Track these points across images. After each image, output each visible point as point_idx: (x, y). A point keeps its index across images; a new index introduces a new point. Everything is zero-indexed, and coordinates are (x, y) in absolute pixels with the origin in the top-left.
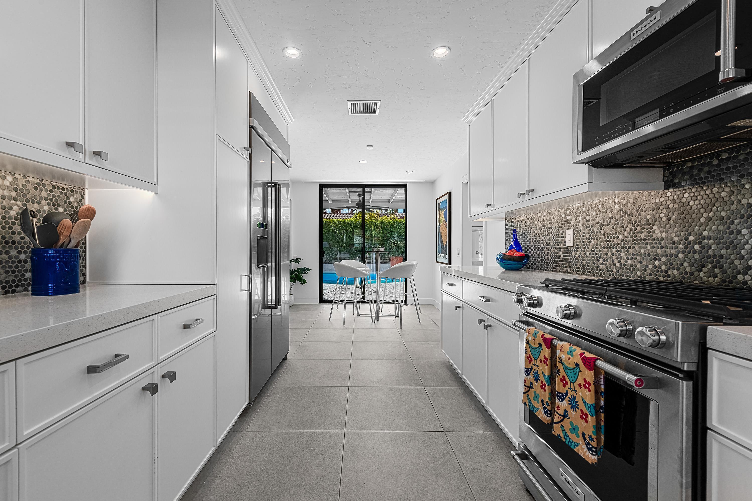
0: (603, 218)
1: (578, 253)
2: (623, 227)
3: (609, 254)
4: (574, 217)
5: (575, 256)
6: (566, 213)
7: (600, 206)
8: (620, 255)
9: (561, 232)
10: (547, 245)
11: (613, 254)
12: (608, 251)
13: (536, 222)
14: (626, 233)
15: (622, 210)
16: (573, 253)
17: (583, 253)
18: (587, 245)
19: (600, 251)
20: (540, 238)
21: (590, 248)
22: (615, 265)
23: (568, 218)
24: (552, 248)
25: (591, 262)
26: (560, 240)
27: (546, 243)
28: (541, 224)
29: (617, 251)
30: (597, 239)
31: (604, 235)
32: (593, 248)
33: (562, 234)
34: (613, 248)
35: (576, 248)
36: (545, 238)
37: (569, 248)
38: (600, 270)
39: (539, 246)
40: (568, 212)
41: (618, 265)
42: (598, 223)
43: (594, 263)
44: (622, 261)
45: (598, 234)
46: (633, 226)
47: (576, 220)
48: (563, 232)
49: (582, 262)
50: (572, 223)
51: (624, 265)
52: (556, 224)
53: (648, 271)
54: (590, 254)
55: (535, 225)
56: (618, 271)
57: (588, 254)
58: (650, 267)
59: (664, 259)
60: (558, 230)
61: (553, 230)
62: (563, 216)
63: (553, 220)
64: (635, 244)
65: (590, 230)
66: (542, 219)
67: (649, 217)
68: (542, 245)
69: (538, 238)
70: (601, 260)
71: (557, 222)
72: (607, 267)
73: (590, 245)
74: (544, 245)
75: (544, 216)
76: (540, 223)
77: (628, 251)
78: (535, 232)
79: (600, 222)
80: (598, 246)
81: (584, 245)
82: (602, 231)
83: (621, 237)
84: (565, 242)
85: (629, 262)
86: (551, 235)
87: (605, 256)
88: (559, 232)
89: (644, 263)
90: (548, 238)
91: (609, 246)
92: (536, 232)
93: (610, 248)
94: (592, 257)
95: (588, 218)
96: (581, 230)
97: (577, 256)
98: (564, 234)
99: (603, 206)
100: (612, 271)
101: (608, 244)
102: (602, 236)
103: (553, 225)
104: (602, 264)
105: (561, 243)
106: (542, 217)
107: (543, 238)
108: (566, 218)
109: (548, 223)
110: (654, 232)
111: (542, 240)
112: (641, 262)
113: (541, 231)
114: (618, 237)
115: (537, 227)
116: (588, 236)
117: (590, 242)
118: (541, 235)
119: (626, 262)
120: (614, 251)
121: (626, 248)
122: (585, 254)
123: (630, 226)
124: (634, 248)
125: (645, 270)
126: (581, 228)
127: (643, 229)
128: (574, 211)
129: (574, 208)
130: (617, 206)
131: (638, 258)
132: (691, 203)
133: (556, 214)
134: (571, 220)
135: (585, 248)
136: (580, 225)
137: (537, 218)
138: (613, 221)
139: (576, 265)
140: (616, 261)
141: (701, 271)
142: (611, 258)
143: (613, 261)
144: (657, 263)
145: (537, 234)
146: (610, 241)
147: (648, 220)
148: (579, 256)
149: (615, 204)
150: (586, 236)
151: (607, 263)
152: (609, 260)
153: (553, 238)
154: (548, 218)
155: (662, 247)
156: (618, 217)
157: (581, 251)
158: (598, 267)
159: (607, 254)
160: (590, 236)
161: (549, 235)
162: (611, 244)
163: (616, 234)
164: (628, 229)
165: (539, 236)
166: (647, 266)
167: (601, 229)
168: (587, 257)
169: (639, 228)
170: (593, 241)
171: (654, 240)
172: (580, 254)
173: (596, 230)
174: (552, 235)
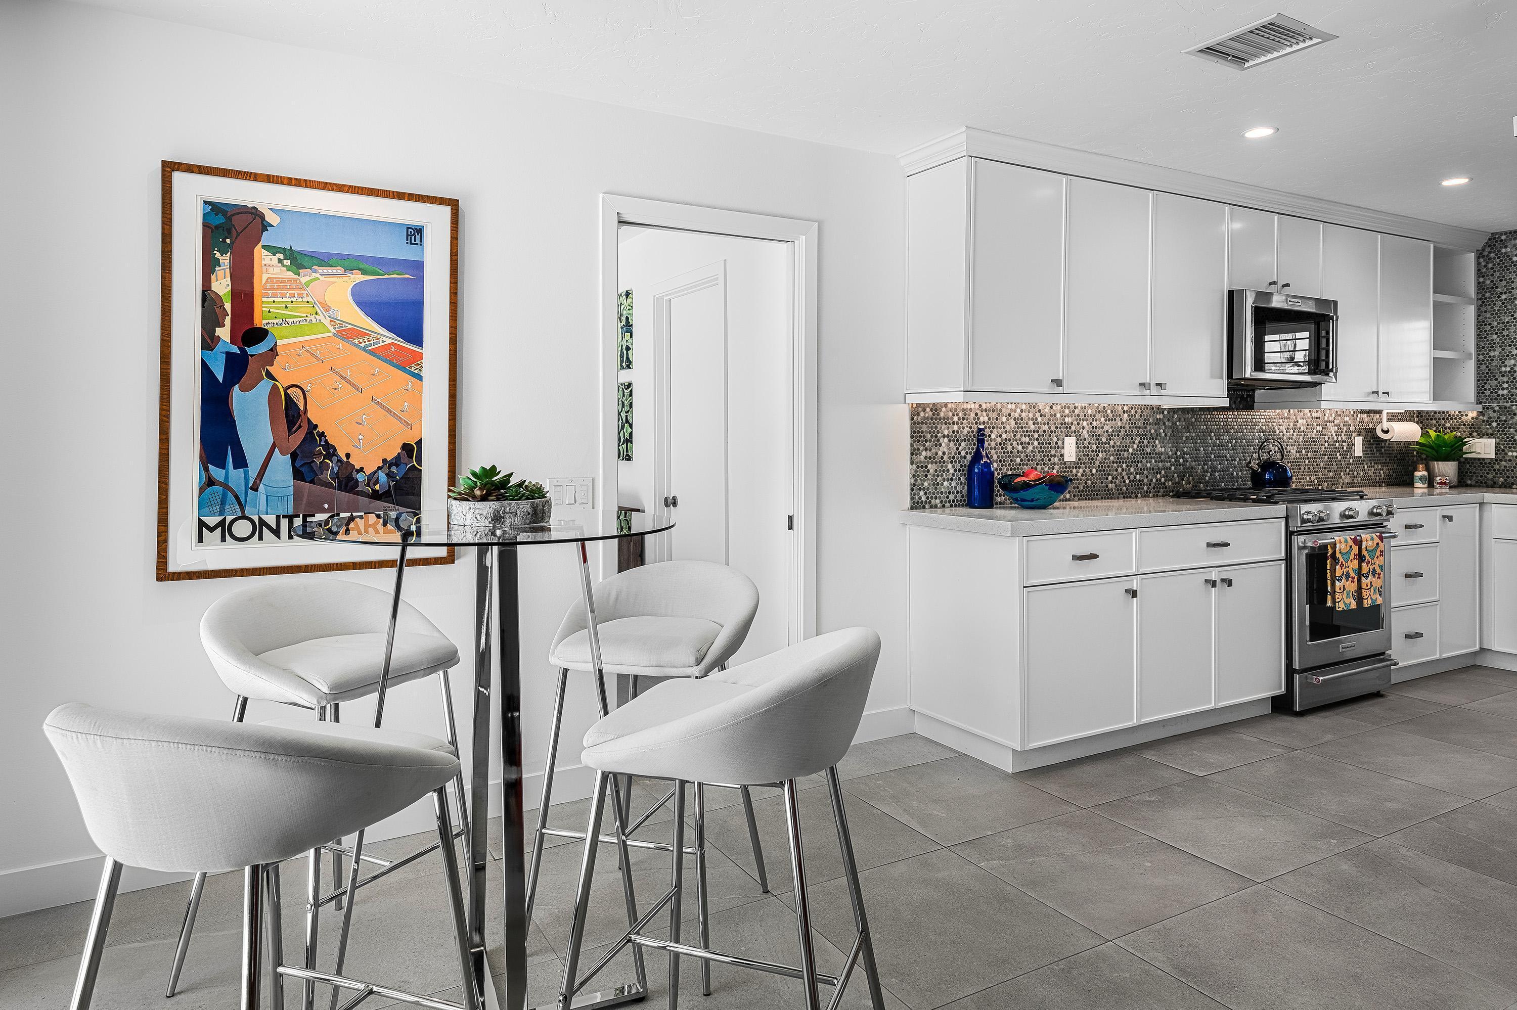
0: (1112, 427)
1: (1081, 470)
2: (1132, 439)
3: (1120, 470)
4: (1077, 420)
5: (1076, 475)
6: (1064, 412)
7: (1109, 411)
8: (1129, 470)
9: (1055, 439)
10: (1029, 460)
11: (1123, 470)
12: (1118, 466)
13: (1004, 419)
14: (1135, 446)
15: (1130, 420)
16: (1074, 471)
17: (1087, 470)
18: (1093, 459)
19: (1109, 467)
20: (1013, 448)
21: (1097, 463)
22: (1124, 482)
23: (1067, 420)
24: (1037, 464)
25: (1098, 482)
26: (1053, 452)
27: (1027, 456)
28: (1016, 423)
29: (1127, 466)
30: (1105, 452)
31: (1113, 447)
32: (1100, 463)
33: (1056, 443)
34: (1123, 463)
35: (1077, 465)
36: (1023, 448)
37: (1068, 465)
38: (1108, 490)
39: (1011, 461)
40: (1067, 411)
41: (1127, 481)
42: (1107, 431)
43: (1102, 483)
44: (1132, 477)
45: (1107, 445)
46: (1141, 439)
47: (1078, 424)
48: (1058, 439)
49: (1086, 483)
50: (1073, 428)
51: (1133, 481)
52: (1046, 426)
53: (1153, 485)
54: (1097, 471)
55: (1002, 423)
56: (1127, 489)
57: (1094, 471)
58: (1154, 480)
59: (1163, 472)
60: (1050, 436)
61: (1039, 436)
62: (1058, 416)
63: (1039, 419)
64: (1143, 458)
65: (1097, 440)
66: (1017, 415)
67: (1153, 431)
68: (1018, 460)
69: (1009, 448)
70: (1110, 478)
71: (1048, 424)
72: (1116, 486)
73: (1096, 459)
74: (1021, 460)
75: (1022, 411)
76: (1013, 422)
77: (1137, 466)
78: (1001, 436)
79: (1110, 431)
80: (1107, 461)
81: (1089, 459)
82: (1112, 443)
83: (1131, 450)
84: (1062, 455)
85: (1138, 477)
86: (1036, 443)
87: (1115, 473)
88: (1052, 440)
89: (1150, 477)
90: (1031, 448)
91: (1119, 462)
92: (1004, 436)
93: (1120, 462)
94: (1099, 475)
95: (1094, 424)
96: (1085, 439)
97: (1079, 474)
98: (1060, 443)
99: (1112, 412)
100: (1121, 490)
101: (1118, 458)
102: (1112, 449)
103: (1039, 428)
104: (1112, 482)
105: (1055, 456)
106: (1018, 410)
107: (1020, 447)
108: (1064, 420)
109: (1031, 423)
110: (1156, 446)
111: (1018, 452)
112: (1147, 477)
113: (1015, 436)
114: (1128, 451)
115: (1008, 428)
116: (1094, 447)
117: (1098, 455)
118: (1015, 443)
119: (1135, 477)
120: (1124, 465)
121: (1135, 462)
122: (1091, 471)
123: (1138, 439)
124: (1142, 462)
125: (1150, 485)
126: (1087, 436)
127: (1148, 442)
128: (1077, 411)
129: (1075, 408)
130: (1126, 415)
131: (1145, 472)
132: (1178, 423)
133: (1046, 410)
134: (1072, 424)
135: (1091, 463)
136: (1085, 432)
137: (1007, 412)
138: (1123, 432)
139: (1078, 488)
140: (1126, 477)
141: (1183, 480)
142: (1121, 474)
143: (1123, 478)
144: (1158, 476)
145: (1006, 440)
146: (1120, 455)
147: (1151, 434)
148: (1082, 475)
149: (1124, 412)
150: (1091, 447)
151: (1117, 481)
152: (1119, 477)
153: (1041, 448)
154: (1031, 415)
155: (1162, 461)
156: (1127, 427)
157: (1086, 467)
158: (1107, 486)
159: (1117, 470)
160: (1097, 447)
161: (1033, 444)
162: (1121, 458)
163: (1126, 446)
164: (1137, 442)
165: (1011, 444)
166: (1152, 480)
167: (1110, 440)
168: (1093, 474)
169: (1146, 442)
170: (1100, 454)
171: (1156, 454)
172: (1084, 471)
173: (1104, 440)
174: (1039, 443)
